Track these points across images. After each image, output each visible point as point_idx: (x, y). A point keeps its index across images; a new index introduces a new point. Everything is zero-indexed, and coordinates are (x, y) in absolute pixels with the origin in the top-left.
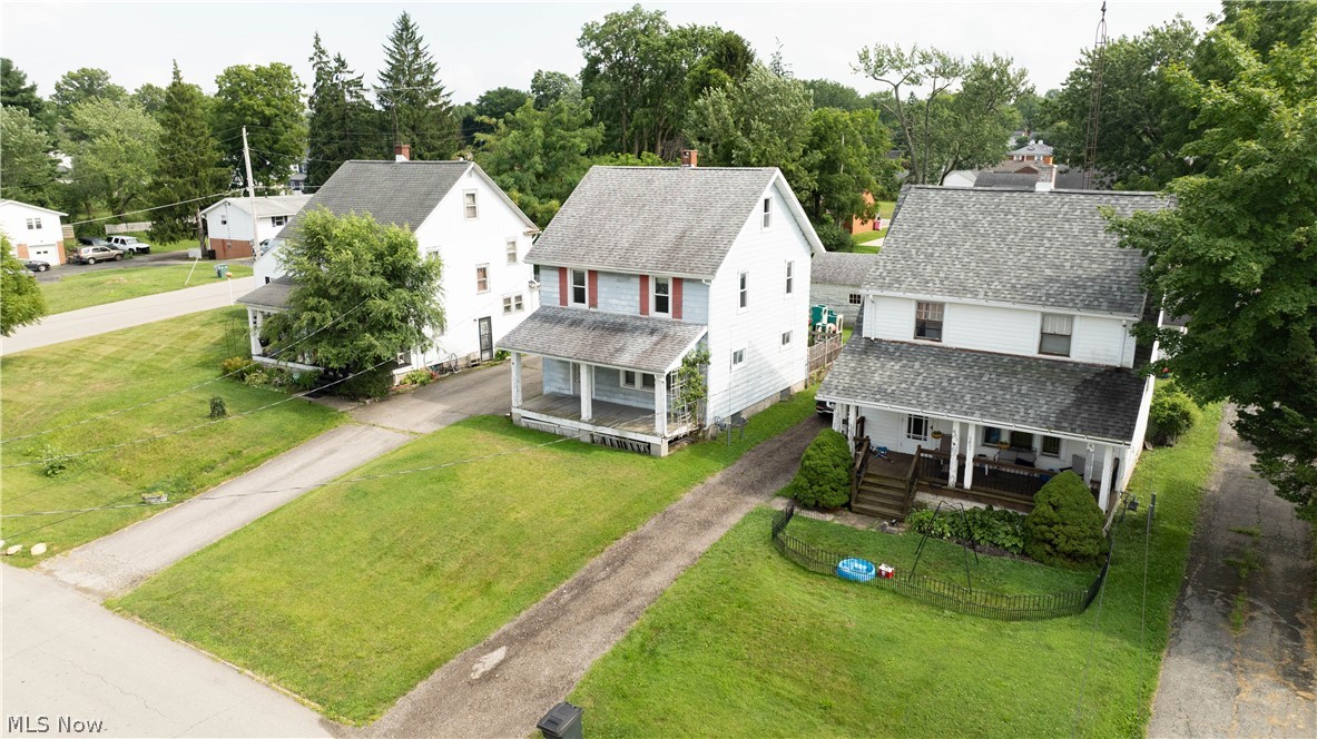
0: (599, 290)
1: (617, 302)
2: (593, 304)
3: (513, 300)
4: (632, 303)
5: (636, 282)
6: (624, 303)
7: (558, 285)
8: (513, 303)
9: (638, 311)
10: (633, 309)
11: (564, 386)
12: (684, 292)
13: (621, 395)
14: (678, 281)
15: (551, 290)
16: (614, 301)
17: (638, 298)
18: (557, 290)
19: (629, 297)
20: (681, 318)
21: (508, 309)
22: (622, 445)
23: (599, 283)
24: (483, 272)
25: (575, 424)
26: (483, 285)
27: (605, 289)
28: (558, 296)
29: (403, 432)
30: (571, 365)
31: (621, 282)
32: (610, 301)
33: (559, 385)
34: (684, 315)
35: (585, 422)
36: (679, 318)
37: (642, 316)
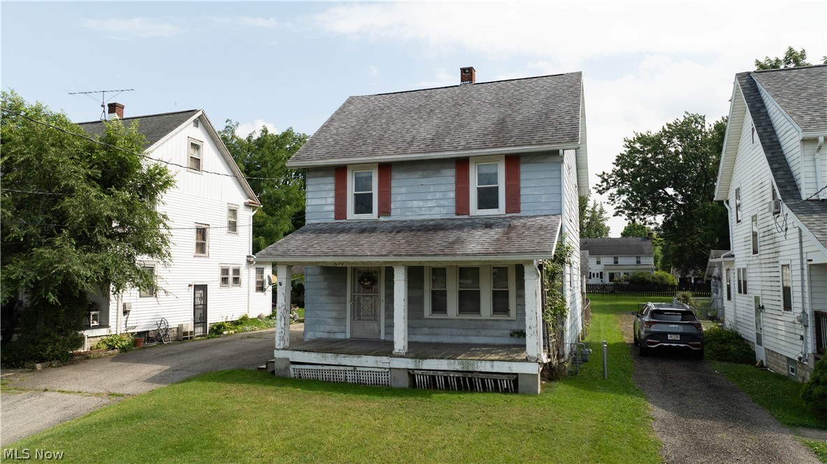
0: (393, 191)
1: (421, 204)
2: (385, 209)
3: (231, 272)
4: (446, 203)
5: (449, 176)
6: (430, 204)
7: (332, 194)
8: (231, 276)
9: (453, 210)
10: (444, 211)
11: (336, 329)
12: (523, 176)
13: (426, 330)
14: (513, 161)
15: (323, 202)
16: (415, 204)
17: (452, 195)
18: (331, 200)
19: (438, 195)
20: (519, 211)
21: (225, 280)
22: (467, 383)
23: (393, 183)
24: (202, 232)
25: (383, 362)
26: (201, 248)
27: (403, 190)
28: (332, 208)
29: (98, 395)
30: (348, 298)
31: (426, 177)
32: (410, 204)
33: (328, 328)
34: (523, 207)
35: (401, 357)
36: (515, 212)
37: (460, 217)
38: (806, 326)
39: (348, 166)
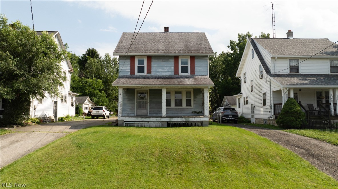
0: (152, 66)
1: (162, 70)
2: (149, 72)
3: (64, 97)
4: (171, 70)
5: (172, 61)
6: (165, 71)
7: (129, 66)
8: (64, 99)
9: (173, 73)
10: (170, 73)
11: (131, 112)
12: (196, 63)
14: (193, 58)
15: (125, 68)
16: (160, 70)
17: (173, 68)
19: (168, 68)
20: (194, 74)
21: (62, 100)
23: (152, 63)
27: (156, 65)
28: (129, 70)
30: (136, 102)
31: (164, 62)
32: (158, 70)
33: (127, 112)
34: (196, 73)
35: (165, 117)
36: (193, 74)
37: (175, 75)
38: (271, 108)
39: (135, 56)
